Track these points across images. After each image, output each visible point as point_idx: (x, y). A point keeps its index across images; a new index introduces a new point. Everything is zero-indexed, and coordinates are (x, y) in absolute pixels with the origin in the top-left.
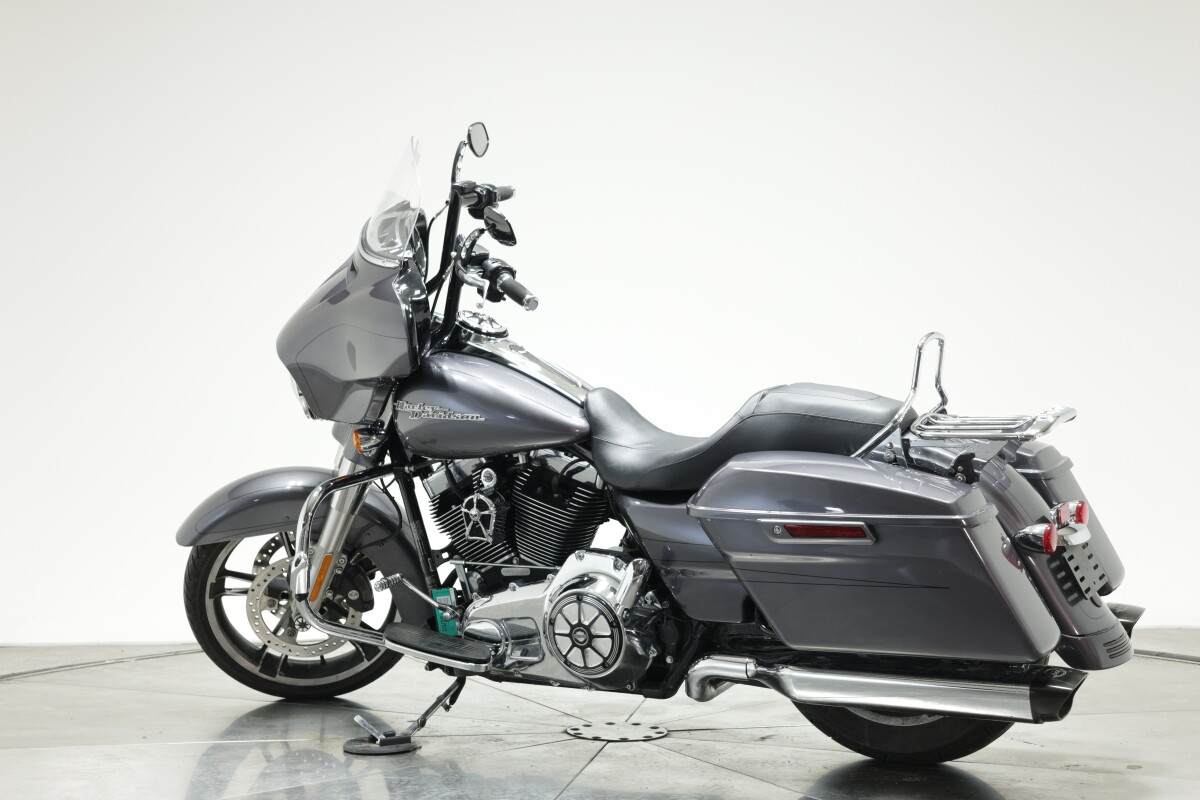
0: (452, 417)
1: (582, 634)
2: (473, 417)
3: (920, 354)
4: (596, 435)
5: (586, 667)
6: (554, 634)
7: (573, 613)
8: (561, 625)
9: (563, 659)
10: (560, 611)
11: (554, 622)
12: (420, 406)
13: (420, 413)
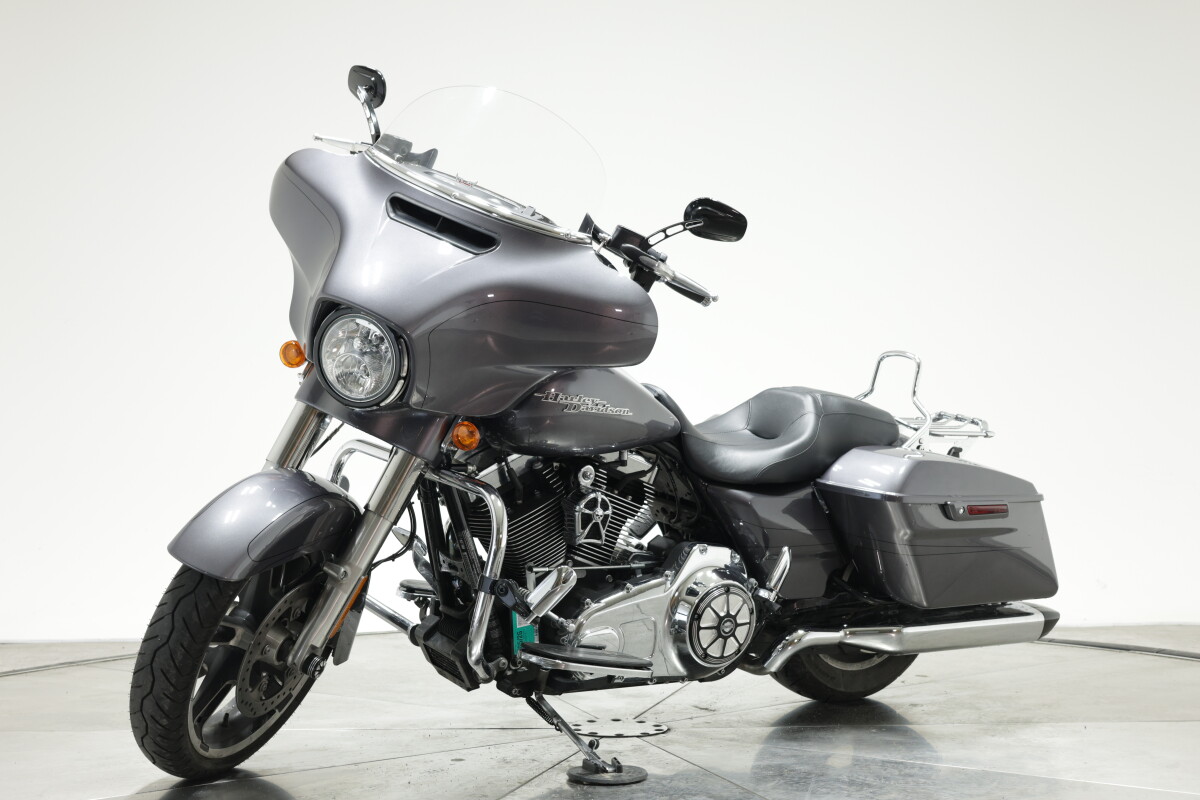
0: (608, 411)
1: (729, 624)
2: (624, 411)
4: (685, 431)
5: (722, 657)
6: (700, 628)
7: (719, 605)
8: (708, 619)
9: (700, 652)
10: (709, 605)
11: (700, 617)
12: (581, 398)
13: (579, 406)
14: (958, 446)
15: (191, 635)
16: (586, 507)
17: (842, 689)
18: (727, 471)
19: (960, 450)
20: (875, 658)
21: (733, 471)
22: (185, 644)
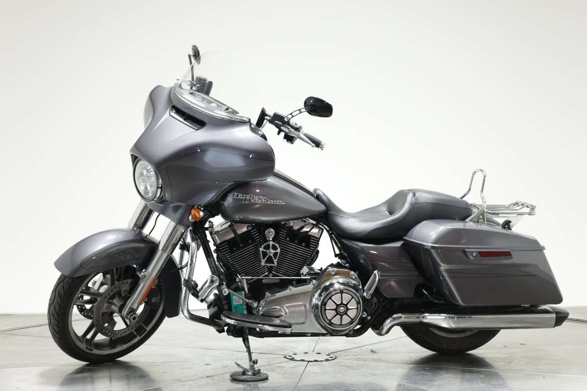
0: (268, 202)
1: (343, 308)
2: (279, 202)
3: (484, 180)
4: (331, 211)
5: (341, 324)
6: (326, 310)
7: (337, 298)
8: (330, 305)
9: (328, 322)
10: (330, 298)
11: (326, 304)
12: (251, 196)
13: (250, 200)
14: (510, 220)
15: (61, 300)
16: (264, 248)
17: (445, 347)
18: (350, 232)
19: (510, 222)
20: (468, 332)
21: (353, 232)
22: (59, 303)
